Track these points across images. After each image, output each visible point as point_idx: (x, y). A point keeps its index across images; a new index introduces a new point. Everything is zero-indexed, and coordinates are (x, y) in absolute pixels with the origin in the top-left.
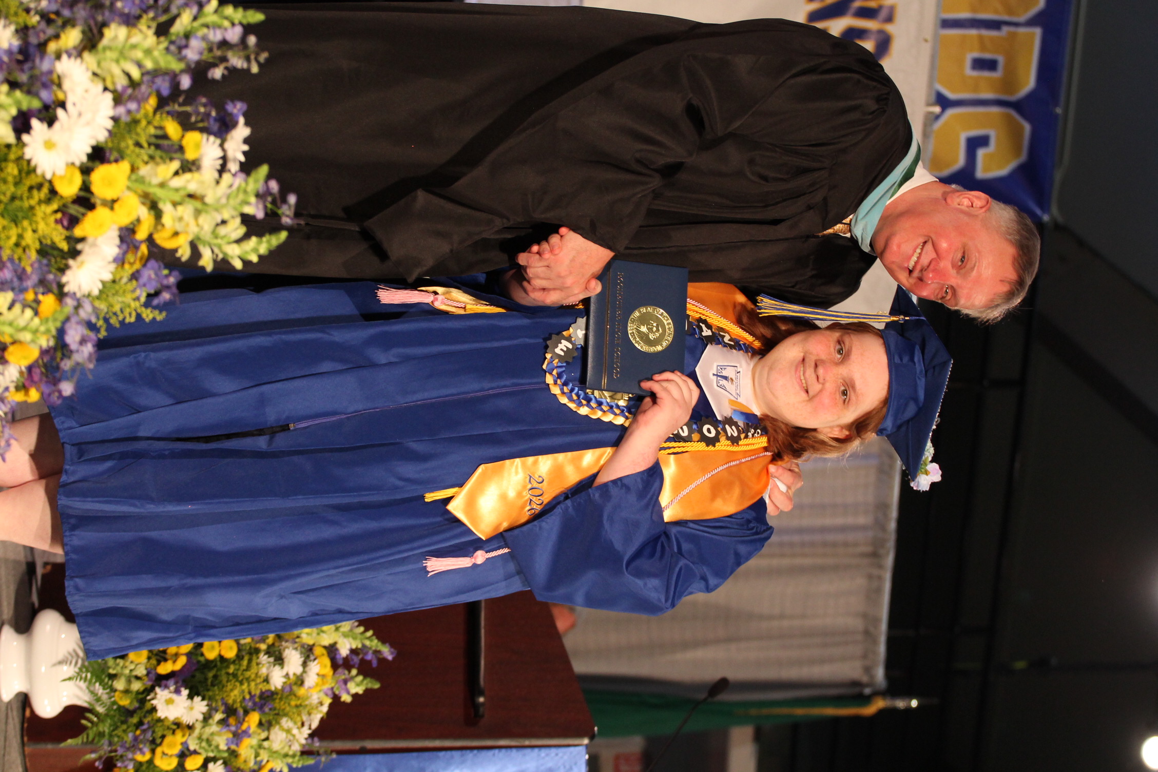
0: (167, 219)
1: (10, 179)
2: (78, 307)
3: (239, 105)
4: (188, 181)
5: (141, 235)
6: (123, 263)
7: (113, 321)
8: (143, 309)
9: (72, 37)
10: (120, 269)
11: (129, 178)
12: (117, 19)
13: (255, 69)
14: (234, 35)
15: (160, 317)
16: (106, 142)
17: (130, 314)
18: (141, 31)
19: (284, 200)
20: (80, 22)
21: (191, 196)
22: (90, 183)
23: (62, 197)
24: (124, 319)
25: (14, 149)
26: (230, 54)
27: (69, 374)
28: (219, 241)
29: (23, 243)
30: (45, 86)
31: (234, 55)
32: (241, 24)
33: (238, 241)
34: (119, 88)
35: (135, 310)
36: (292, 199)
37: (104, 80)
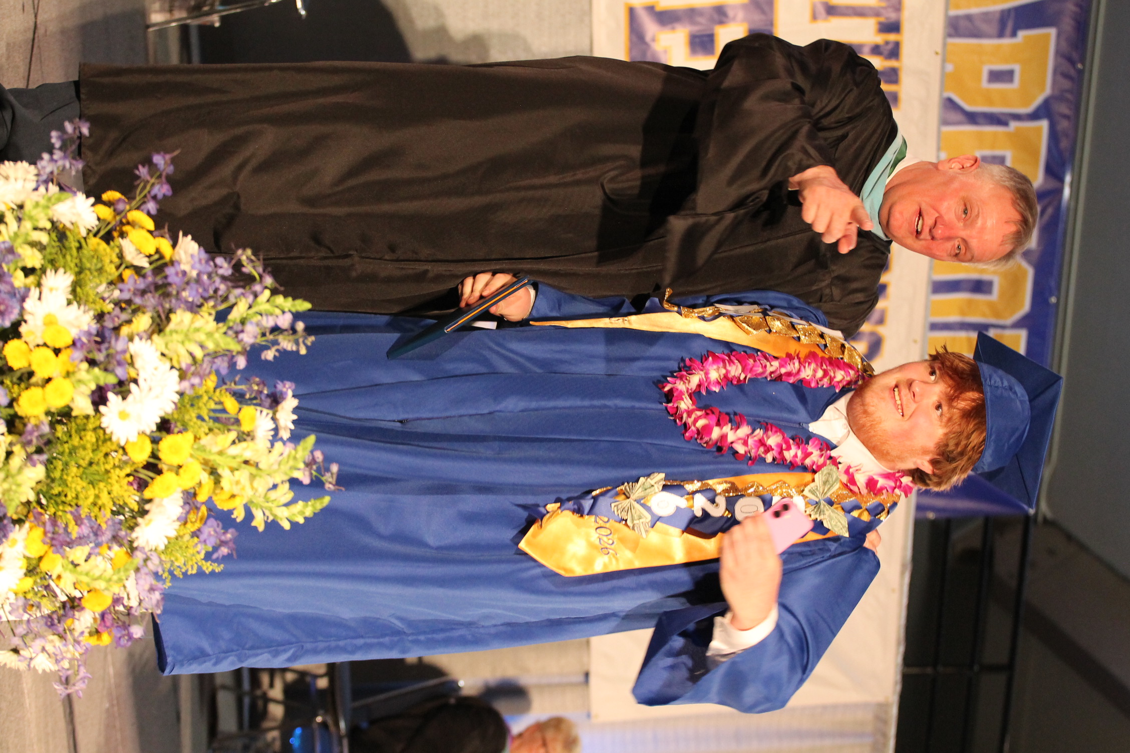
0: (224, 483)
1: (89, 446)
2: (146, 560)
3: (288, 384)
4: (244, 449)
5: (202, 497)
6: (185, 523)
7: (177, 573)
8: (204, 562)
9: (143, 322)
10: (182, 527)
11: (192, 447)
12: (182, 306)
13: (303, 351)
14: (285, 321)
15: (218, 568)
16: (172, 414)
17: (192, 568)
18: (202, 316)
19: (328, 470)
20: (150, 309)
21: (246, 462)
22: (158, 450)
23: (134, 463)
24: (187, 571)
25: (92, 420)
26: (280, 338)
27: (139, 619)
28: (270, 504)
29: (100, 503)
30: (119, 364)
31: (285, 339)
32: (290, 311)
33: (287, 505)
34: (184, 366)
35: (196, 563)
36: (335, 468)
37: (171, 360)
